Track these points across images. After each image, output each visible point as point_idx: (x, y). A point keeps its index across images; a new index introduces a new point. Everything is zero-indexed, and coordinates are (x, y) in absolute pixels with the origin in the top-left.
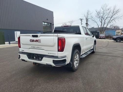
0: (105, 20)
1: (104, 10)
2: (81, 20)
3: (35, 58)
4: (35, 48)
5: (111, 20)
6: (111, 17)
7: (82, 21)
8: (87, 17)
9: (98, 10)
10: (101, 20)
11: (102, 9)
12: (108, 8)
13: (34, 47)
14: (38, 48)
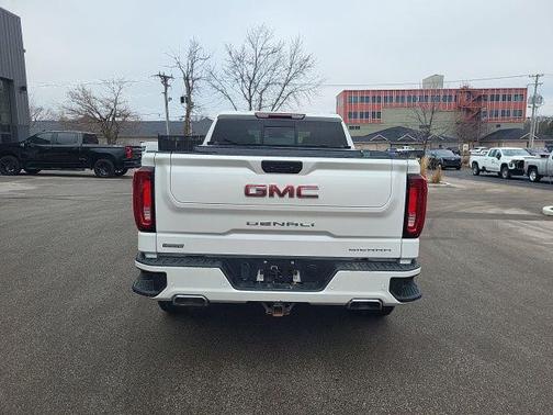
0: (261, 94)
1: (259, 50)
2: (165, 79)
3: (260, 278)
4: (272, 227)
5: (283, 95)
6: (283, 81)
7: (166, 86)
8: (192, 71)
9: (237, 48)
10: (246, 91)
11: (248, 47)
12: (272, 43)
13: (269, 224)
14: (292, 228)
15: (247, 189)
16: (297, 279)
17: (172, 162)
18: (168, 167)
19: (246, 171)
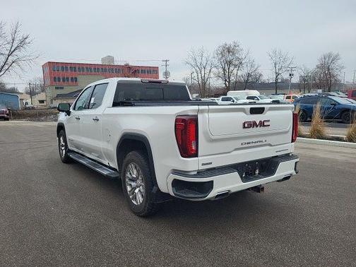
13: (250, 143)
15: (244, 124)
16: (257, 172)
17: (209, 111)
18: (206, 115)
19: (242, 114)
